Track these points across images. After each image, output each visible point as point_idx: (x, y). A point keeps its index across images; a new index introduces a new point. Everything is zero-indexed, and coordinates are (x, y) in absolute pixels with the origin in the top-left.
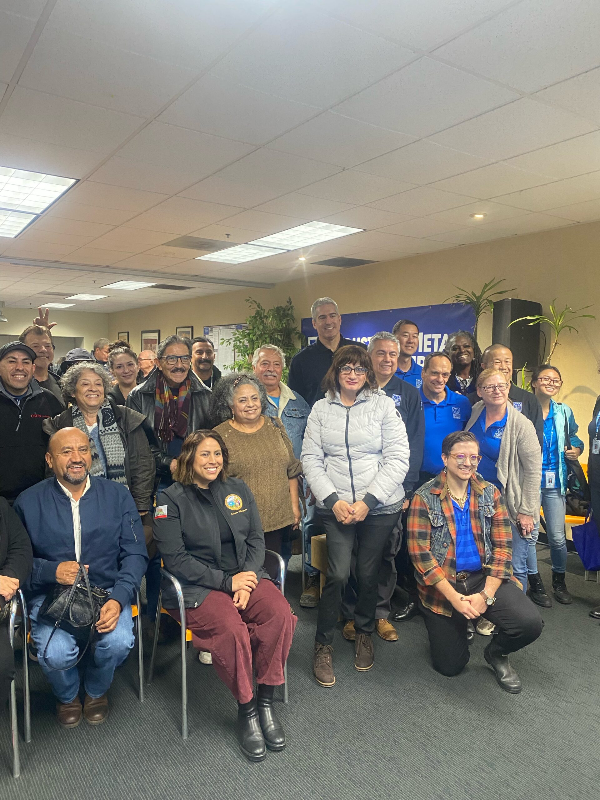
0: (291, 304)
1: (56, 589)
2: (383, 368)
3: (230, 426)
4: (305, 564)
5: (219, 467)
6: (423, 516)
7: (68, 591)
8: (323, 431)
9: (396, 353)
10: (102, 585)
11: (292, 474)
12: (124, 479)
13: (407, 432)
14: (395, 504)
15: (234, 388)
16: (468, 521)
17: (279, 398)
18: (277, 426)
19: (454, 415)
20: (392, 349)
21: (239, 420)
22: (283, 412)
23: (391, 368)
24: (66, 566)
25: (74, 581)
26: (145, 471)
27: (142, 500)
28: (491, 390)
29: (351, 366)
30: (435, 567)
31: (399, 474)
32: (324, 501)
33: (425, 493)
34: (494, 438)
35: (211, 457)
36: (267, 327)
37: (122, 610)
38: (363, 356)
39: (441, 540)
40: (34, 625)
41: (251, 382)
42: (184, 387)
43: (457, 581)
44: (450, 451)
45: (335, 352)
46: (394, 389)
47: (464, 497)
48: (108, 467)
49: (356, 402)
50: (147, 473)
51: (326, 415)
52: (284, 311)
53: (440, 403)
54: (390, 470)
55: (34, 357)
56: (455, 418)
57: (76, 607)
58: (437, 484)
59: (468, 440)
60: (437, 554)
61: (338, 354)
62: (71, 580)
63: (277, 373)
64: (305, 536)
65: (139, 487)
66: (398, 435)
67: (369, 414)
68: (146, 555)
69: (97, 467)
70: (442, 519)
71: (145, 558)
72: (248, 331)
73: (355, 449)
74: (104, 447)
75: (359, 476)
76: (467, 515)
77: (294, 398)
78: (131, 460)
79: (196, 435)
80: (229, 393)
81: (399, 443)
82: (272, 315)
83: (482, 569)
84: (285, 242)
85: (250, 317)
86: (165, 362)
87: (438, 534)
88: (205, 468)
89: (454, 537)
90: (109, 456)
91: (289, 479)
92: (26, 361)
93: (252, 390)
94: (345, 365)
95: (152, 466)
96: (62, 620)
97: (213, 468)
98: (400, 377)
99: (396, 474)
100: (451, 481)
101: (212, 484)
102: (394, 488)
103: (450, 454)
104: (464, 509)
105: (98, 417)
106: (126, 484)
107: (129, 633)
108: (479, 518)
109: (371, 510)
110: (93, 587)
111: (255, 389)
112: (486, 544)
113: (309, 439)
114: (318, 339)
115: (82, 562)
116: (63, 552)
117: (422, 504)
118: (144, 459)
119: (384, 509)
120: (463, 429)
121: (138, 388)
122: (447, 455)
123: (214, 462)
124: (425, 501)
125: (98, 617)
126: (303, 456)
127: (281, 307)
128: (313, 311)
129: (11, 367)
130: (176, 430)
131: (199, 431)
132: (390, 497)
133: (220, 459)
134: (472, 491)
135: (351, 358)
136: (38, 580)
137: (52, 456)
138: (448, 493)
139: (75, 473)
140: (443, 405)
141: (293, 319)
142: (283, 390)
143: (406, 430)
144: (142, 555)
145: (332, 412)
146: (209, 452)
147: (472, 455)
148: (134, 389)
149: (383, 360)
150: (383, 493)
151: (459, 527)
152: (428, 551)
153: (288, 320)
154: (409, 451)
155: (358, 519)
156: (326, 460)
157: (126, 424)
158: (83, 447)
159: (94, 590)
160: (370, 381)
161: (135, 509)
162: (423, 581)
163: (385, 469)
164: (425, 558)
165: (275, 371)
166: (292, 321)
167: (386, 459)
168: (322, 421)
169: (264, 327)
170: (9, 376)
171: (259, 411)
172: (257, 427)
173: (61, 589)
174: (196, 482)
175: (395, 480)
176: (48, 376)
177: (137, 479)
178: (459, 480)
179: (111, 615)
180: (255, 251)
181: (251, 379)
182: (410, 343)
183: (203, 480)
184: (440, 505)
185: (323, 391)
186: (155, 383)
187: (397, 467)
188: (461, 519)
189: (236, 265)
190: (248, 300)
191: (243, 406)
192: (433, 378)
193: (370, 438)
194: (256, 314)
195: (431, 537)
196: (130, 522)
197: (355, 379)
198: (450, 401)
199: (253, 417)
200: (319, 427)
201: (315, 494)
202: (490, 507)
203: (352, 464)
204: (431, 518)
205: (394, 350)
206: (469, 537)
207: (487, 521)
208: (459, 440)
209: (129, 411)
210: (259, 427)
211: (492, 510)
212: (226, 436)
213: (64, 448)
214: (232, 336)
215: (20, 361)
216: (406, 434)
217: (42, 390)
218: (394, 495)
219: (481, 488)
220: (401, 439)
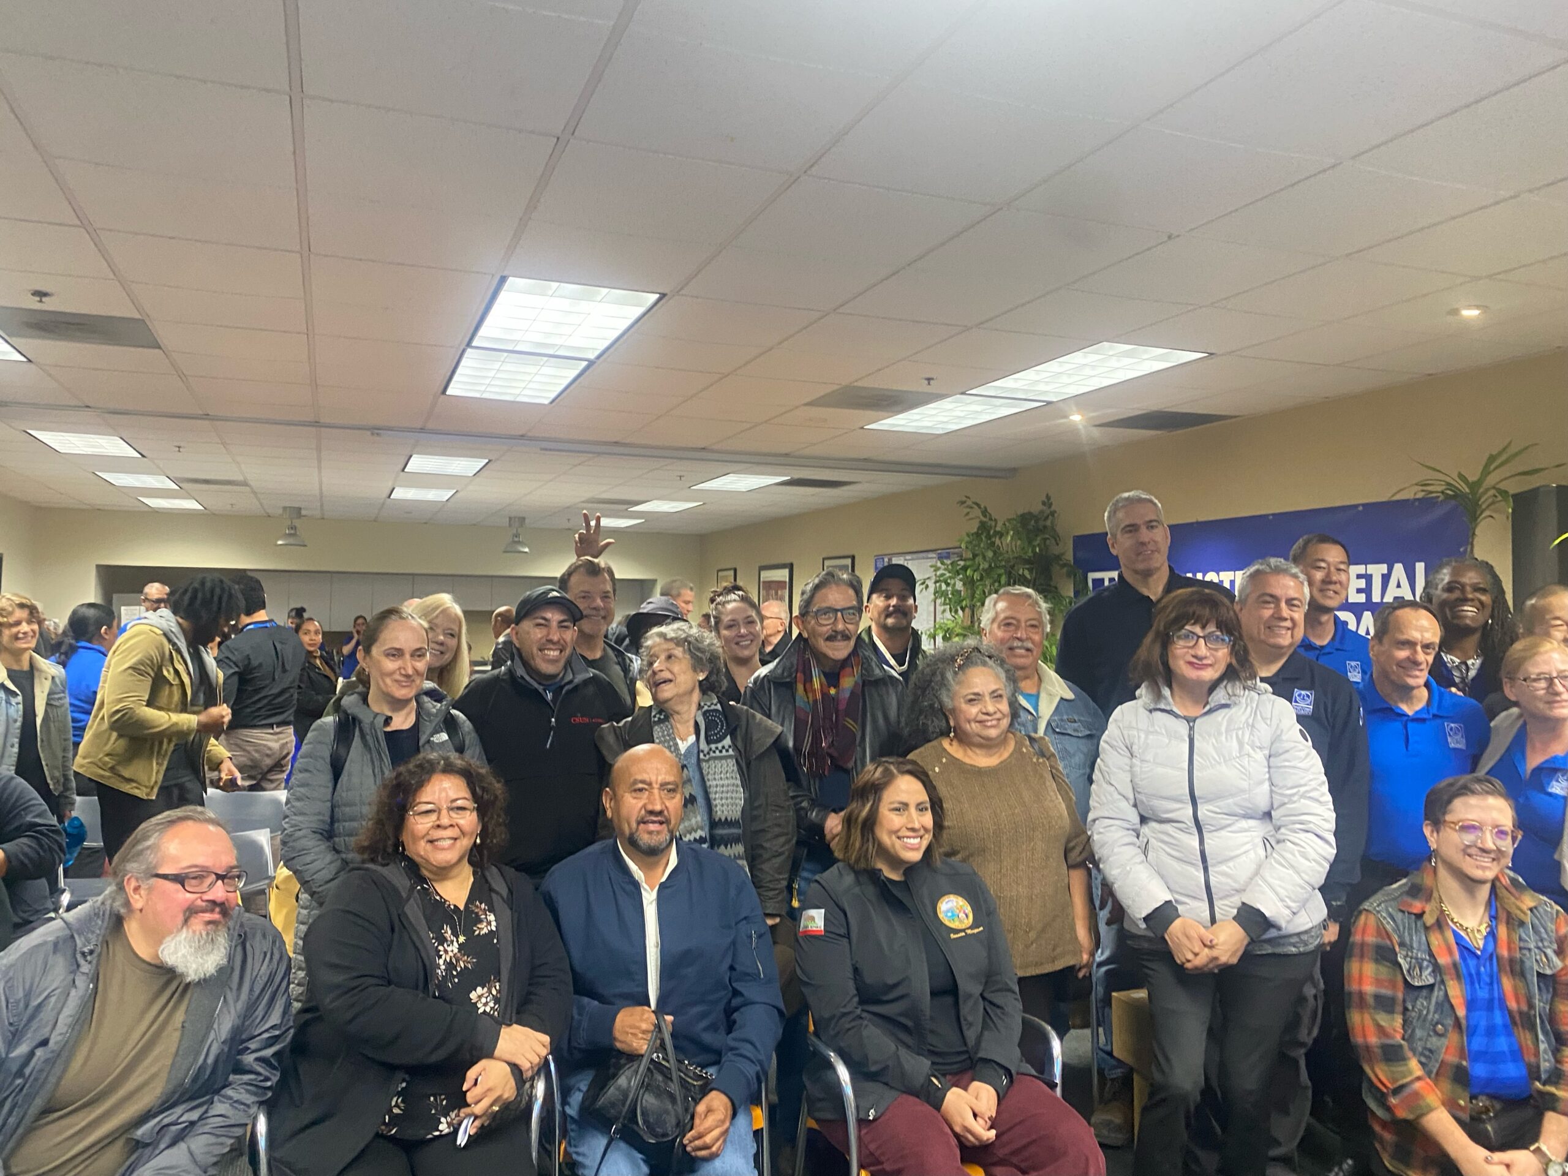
0: (1050, 505)
1: (613, 1060)
2: (1272, 631)
3: (945, 750)
4: (1101, 1053)
5: (927, 836)
6: (1385, 958)
7: (636, 1066)
8: (1137, 769)
9: (1300, 600)
10: (698, 1059)
11: (1074, 856)
12: (739, 849)
13: (1326, 774)
14: (1306, 932)
15: (956, 673)
16: (1494, 981)
17: (1037, 696)
18: (1042, 754)
19: (1449, 739)
20: (1292, 593)
21: (963, 738)
22: (1049, 724)
23: (1289, 632)
24: (632, 1015)
25: (645, 1047)
26: (777, 836)
27: (771, 894)
28: (1543, 684)
29: (1197, 630)
30: (1419, 1079)
31: (1314, 864)
32: (1145, 919)
33: (1387, 910)
34: (1550, 794)
35: (910, 815)
36: (1001, 554)
37: (734, 1115)
38: (1223, 610)
39: (1430, 1017)
40: (573, 1126)
41: (990, 662)
42: (848, 670)
43: (1472, 1118)
44: (1444, 813)
45: (1159, 601)
46: (1297, 679)
47: (1480, 924)
48: (714, 824)
49: (1208, 708)
50: (782, 840)
51: (1143, 736)
52: (1037, 522)
53: (1417, 712)
54: (1294, 855)
55: (578, 616)
56: (1452, 745)
57: (649, 1100)
58: (1415, 891)
59: (1488, 793)
60: (1420, 1049)
61: (1165, 608)
62: (641, 1045)
63: (1033, 642)
64: (1099, 991)
65: (766, 867)
66: (1307, 779)
67: (1240, 732)
68: (782, 1006)
69: (693, 821)
70: (1430, 970)
71: (780, 1011)
72: (962, 563)
73: (1211, 808)
74: (708, 784)
75: (1223, 868)
76: (1491, 965)
77: (1070, 695)
78: (755, 813)
79: (880, 770)
80: (943, 683)
81: (1310, 798)
82: (1013, 529)
83: (1531, 1096)
84: (1042, 387)
85: (968, 535)
86: (813, 622)
87: (1421, 1002)
88: (899, 838)
89: (1461, 1012)
90: (717, 802)
91: (1069, 867)
92: (566, 624)
93: (991, 679)
94: (1182, 627)
95: (790, 828)
96: (624, 1126)
97: (914, 837)
98: (1311, 655)
99: (1307, 863)
100: (1447, 884)
101: (910, 869)
102: (1305, 896)
103: (1445, 821)
104: (1484, 951)
105: (697, 724)
106: (742, 858)
107: (748, 1163)
108: (1523, 975)
109: (1252, 941)
110: (681, 1062)
111: (997, 676)
112: (1541, 1037)
113: (1105, 785)
114: (1120, 576)
115: (660, 1011)
116: (626, 990)
117: (1381, 931)
118: (776, 811)
119: (1282, 941)
120: (1473, 770)
121: (763, 671)
122: (1437, 824)
123: (917, 826)
124: (1388, 927)
125: (689, 1126)
126: (1094, 821)
127: (1030, 513)
128: (1109, 517)
129: (538, 634)
130: (835, 754)
131: (884, 759)
132: (1294, 913)
133: (928, 819)
134: (1500, 911)
135: (1198, 613)
136: (582, 1040)
137: (615, 797)
138: (1442, 911)
139: (652, 835)
140: (1425, 716)
141: (1057, 538)
142: (1045, 679)
143: (1323, 770)
144: (774, 1006)
145: (1157, 728)
146: (906, 805)
147: (1497, 826)
148: (756, 674)
149: (1272, 616)
150: (1280, 904)
151: (1473, 990)
152: (1398, 1039)
153: (1045, 540)
154: (1334, 815)
155: (1224, 959)
156: (1145, 830)
157: (747, 739)
158: (669, 783)
159: (683, 1068)
160: (1237, 660)
161: (759, 912)
162: (1388, 1109)
163: (1284, 854)
164: (1392, 1054)
165: (1029, 639)
166: (1053, 541)
167: (1283, 830)
168: (1135, 748)
169: (995, 553)
170: (535, 650)
171: (1005, 722)
172: (1001, 756)
173: (623, 1061)
174: (880, 865)
175: (1306, 878)
176: (604, 649)
177: (761, 851)
178: (1470, 883)
179: (714, 1123)
180: (979, 408)
181: (990, 657)
182: (1331, 583)
183: (895, 861)
184: (1424, 938)
185: (1132, 683)
186: (795, 662)
187: (1309, 849)
188: (1478, 973)
189: (940, 435)
190: (963, 503)
191: (973, 710)
192: (1403, 654)
193: (1245, 785)
194: (978, 529)
195: (1406, 1009)
196: (751, 937)
197: (1206, 658)
198: (1439, 707)
199: (993, 733)
200: (1127, 761)
201: (1125, 901)
202: (1549, 952)
203: (1206, 841)
204: (1405, 966)
205: (1296, 596)
206: (1498, 1018)
207: (1542, 985)
208: (1465, 790)
209: (754, 716)
210: (1006, 753)
211: (1555, 959)
212: (937, 769)
213: (635, 782)
214: (930, 573)
215: (554, 624)
216: (1325, 778)
217: (592, 672)
218: (1303, 912)
219: (1525, 908)
220: (1315, 789)
